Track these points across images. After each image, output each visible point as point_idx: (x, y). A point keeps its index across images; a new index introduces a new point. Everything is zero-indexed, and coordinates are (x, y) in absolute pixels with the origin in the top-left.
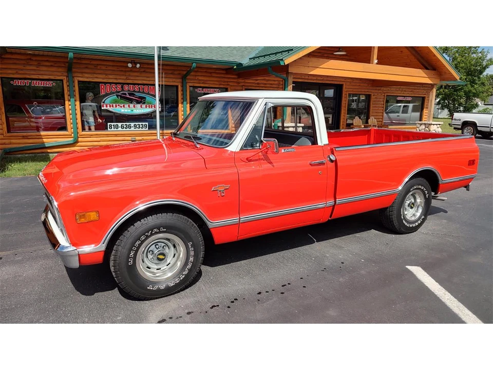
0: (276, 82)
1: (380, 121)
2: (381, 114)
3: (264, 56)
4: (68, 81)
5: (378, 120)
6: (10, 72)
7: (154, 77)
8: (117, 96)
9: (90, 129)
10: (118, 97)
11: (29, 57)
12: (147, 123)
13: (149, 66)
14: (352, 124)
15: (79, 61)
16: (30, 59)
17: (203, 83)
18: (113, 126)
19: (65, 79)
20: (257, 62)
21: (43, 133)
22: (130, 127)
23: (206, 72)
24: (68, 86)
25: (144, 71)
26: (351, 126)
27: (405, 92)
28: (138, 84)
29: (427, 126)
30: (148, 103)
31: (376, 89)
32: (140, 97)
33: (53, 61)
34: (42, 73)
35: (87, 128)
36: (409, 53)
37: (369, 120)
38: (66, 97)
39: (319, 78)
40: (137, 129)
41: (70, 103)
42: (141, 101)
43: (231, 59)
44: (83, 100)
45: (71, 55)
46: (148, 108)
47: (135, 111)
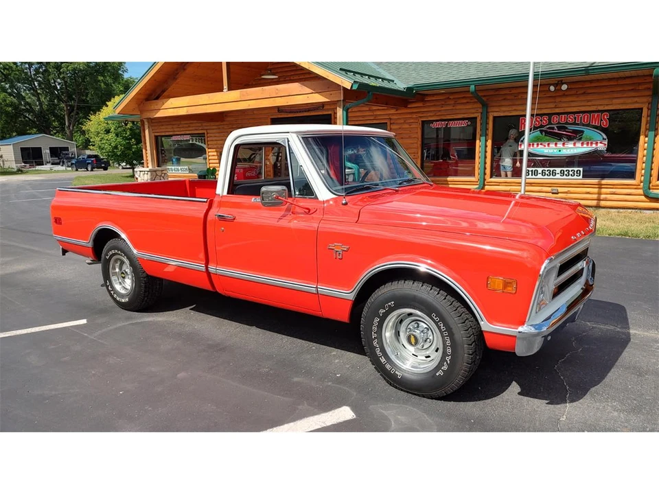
4: (482, 118)
6: (429, 114)
8: (541, 131)
9: (506, 176)
10: (542, 134)
12: (581, 169)
15: (497, 93)
16: (448, 98)
18: (530, 173)
19: (478, 116)
21: (449, 179)
22: (554, 173)
24: (481, 124)
25: (584, 93)
28: (574, 113)
30: (587, 139)
32: (575, 132)
34: (458, 112)
35: (503, 173)
38: (478, 136)
40: (565, 177)
41: (481, 143)
42: (575, 136)
45: (472, 88)
46: (585, 146)
47: (564, 150)
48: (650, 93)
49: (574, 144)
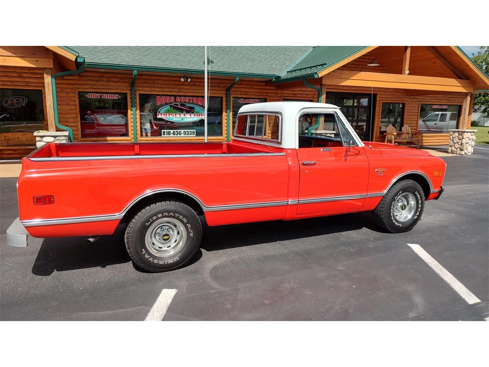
0: (312, 93)
1: (414, 129)
2: (416, 122)
3: (300, 70)
4: (131, 94)
5: (412, 128)
6: (85, 87)
7: (204, 90)
8: (171, 106)
9: (147, 135)
10: (171, 108)
11: (101, 75)
12: (195, 131)
13: (199, 80)
14: (386, 132)
16: (102, 76)
17: (245, 94)
18: (166, 133)
19: (128, 92)
20: (294, 75)
21: (109, 138)
22: (180, 133)
23: (248, 84)
24: (131, 98)
25: (194, 85)
26: (385, 134)
27: (440, 101)
28: (189, 96)
29: (460, 133)
30: (196, 113)
31: (411, 98)
32: (190, 108)
33: (120, 78)
34: (110, 87)
35: (144, 134)
36: (442, 64)
37: (403, 128)
38: (129, 107)
39: (353, 88)
40: (186, 135)
41: (132, 112)
42: (190, 111)
43: (271, 73)
44: (142, 109)
45: (135, 72)
46: (196, 116)
47: (185, 119)
48: (225, 89)
49: (190, 115)
